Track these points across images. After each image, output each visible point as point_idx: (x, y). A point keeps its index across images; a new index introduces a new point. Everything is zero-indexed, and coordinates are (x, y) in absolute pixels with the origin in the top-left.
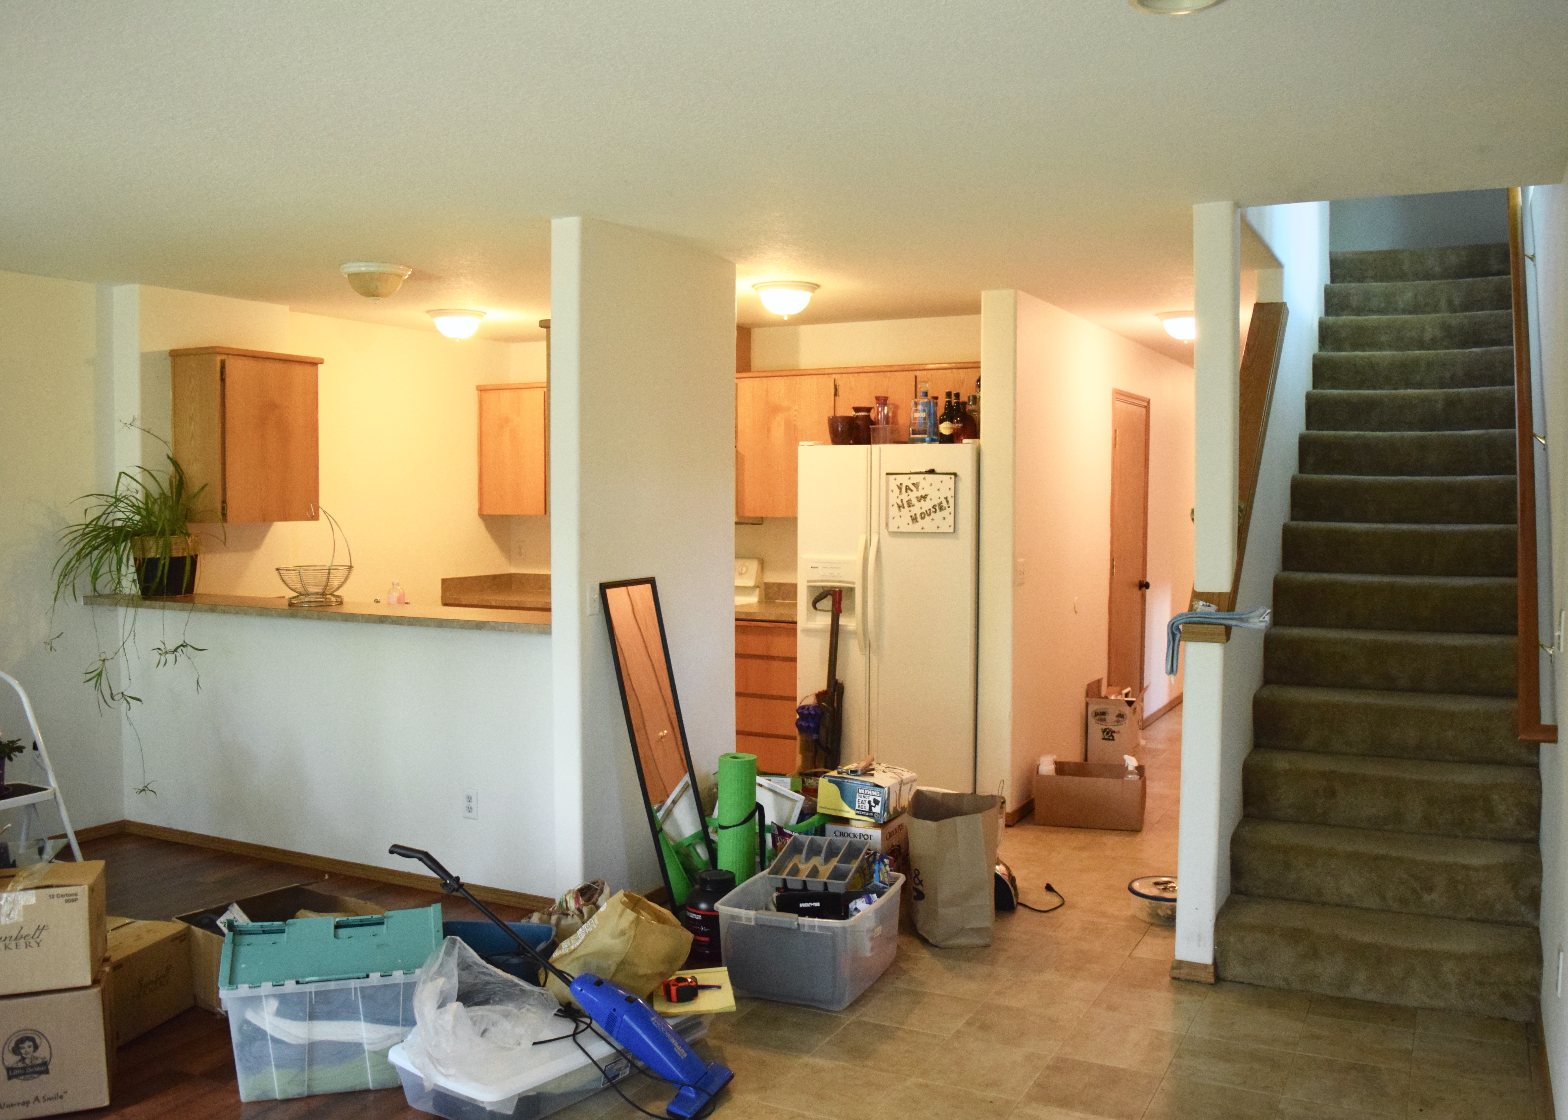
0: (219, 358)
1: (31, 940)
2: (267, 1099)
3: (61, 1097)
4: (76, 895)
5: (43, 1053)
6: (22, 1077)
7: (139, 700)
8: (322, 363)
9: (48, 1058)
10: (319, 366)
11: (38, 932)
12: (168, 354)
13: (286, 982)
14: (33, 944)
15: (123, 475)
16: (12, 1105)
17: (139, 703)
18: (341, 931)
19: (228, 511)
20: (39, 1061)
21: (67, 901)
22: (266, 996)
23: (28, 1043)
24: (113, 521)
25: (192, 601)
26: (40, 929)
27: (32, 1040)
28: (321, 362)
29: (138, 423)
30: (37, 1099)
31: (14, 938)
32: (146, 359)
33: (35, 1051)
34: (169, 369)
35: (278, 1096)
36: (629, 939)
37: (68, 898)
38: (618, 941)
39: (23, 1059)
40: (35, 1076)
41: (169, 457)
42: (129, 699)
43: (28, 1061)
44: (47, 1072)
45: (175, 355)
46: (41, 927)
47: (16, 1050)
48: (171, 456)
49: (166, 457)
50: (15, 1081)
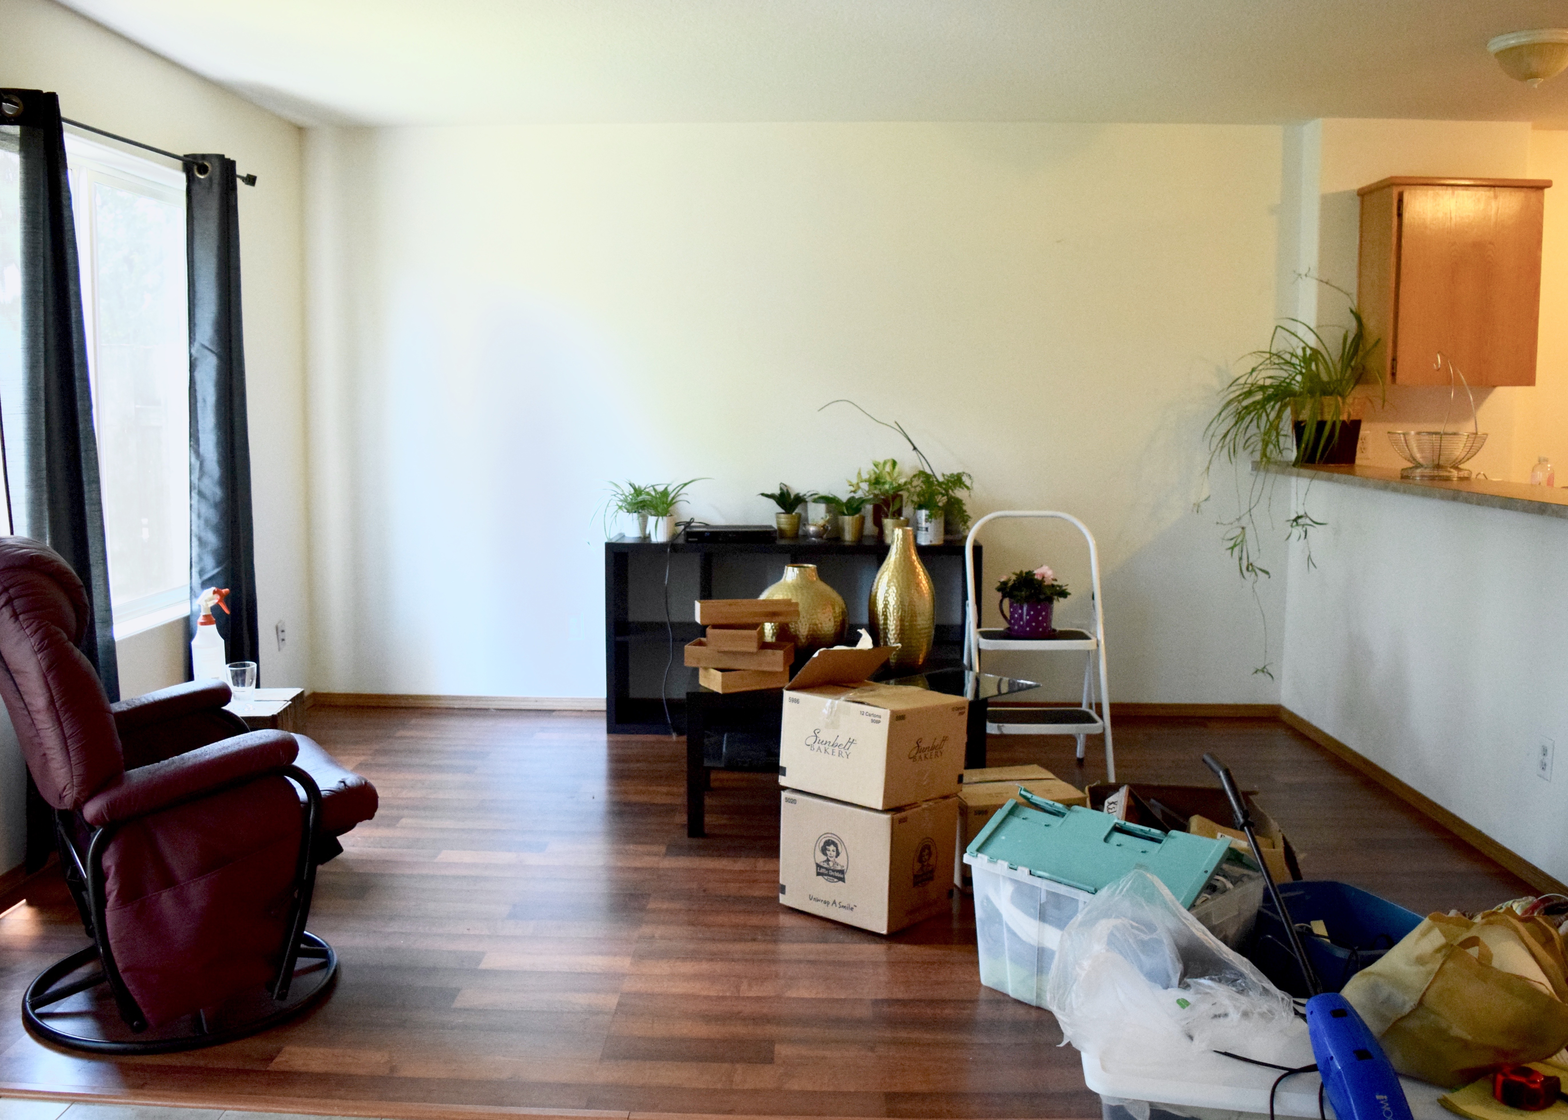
0: (1395, 192)
1: (842, 750)
2: (1002, 991)
3: (852, 909)
4: (880, 717)
5: (841, 861)
6: (826, 877)
7: (1267, 573)
8: (1549, 186)
9: (845, 868)
10: (1546, 191)
11: (849, 744)
12: (1355, 193)
13: (1020, 868)
14: (844, 754)
15: (1279, 329)
16: (818, 900)
17: (1267, 576)
18: (1118, 837)
19: (1398, 369)
20: (839, 868)
21: (873, 721)
22: (1004, 877)
23: (832, 848)
24: (1264, 378)
25: (1351, 472)
26: (851, 742)
27: (836, 845)
28: (1547, 184)
29: (1314, 273)
30: (834, 902)
31: (831, 744)
32: (1327, 201)
33: (836, 857)
34: (1357, 210)
35: (1012, 994)
36: (1429, 973)
37: (874, 718)
38: (1414, 969)
39: (828, 860)
40: (836, 880)
41: (1352, 311)
42: (1257, 571)
43: (831, 864)
44: (842, 880)
45: (1364, 194)
46: (851, 741)
47: (824, 850)
48: (1354, 310)
49: (1349, 311)
50: (820, 877)
